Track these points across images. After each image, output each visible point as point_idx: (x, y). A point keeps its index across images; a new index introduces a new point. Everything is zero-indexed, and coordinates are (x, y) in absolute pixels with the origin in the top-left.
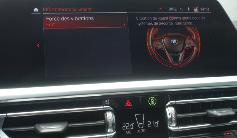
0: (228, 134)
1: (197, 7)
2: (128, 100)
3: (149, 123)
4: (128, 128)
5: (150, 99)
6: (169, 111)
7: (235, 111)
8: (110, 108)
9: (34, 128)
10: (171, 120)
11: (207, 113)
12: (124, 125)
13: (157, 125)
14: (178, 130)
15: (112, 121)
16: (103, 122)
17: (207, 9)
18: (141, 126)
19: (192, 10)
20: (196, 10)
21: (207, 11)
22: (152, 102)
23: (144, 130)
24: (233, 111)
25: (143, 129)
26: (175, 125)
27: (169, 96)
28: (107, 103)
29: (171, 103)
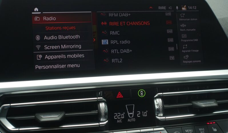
0: (211, 123)
1: (185, 6)
2: (119, 92)
3: (139, 113)
4: (119, 117)
5: (140, 92)
6: (157, 102)
7: (218, 102)
8: (103, 99)
9: (34, 117)
10: (158, 110)
11: (192, 104)
12: (116, 115)
13: (146, 115)
14: (165, 120)
15: (104, 111)
16: (97, 111)
17: (195, 8)
18: (131, 115)
19: (180, 8)
20: (184, 9)
21: (195, 10)
22: (142, 94)
23: (134, 120)
24: (216, 102)
25: (133, 118)
26: (162, 115)
27: (157, 88)
28: (100, 94)
29: (159, 95)
